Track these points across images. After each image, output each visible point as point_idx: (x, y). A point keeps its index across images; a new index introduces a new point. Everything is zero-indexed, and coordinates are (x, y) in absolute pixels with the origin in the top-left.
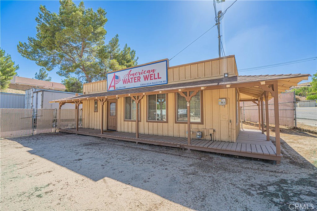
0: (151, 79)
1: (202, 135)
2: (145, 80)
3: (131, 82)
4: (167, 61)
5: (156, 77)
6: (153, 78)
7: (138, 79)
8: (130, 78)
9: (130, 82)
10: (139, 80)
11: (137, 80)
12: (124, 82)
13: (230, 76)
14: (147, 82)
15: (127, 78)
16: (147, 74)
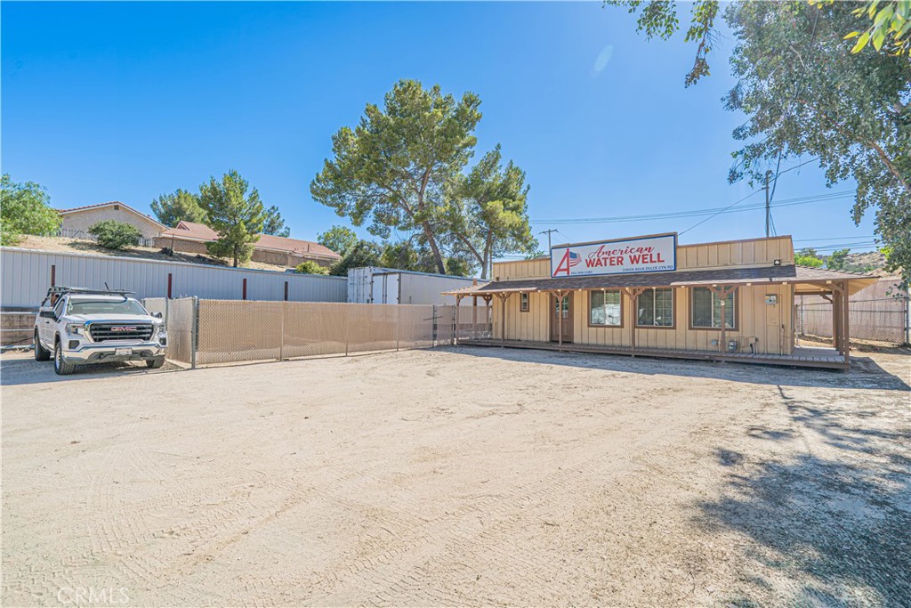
0: (643, 262)
1: (737, 346)
2: (633, 263)
3: (603, 264)
4: (674, 235)
5: (655, 258)
6: (648, 260)
7: (618, 261)
8: (601, 259)
9: (601, 264)
10: (620, 262)
11: (615, 262)
12: (590, 263)
13: (783, 264)
14: (635, 266)
15: (595, 257)
16: (637, 254)
